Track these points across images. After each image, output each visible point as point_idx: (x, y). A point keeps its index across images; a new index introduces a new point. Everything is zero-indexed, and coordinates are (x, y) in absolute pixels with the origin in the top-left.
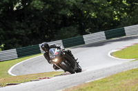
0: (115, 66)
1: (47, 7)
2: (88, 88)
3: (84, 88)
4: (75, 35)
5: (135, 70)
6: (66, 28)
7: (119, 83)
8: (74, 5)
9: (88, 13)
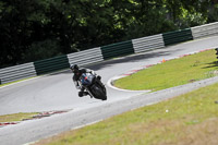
0: (118, 102)
1: (9, 10)
2: (75, 138)
3: (70, 138)
4: (55, 54)
5: (150, 107)
6: (40, 44)
7: (125, 129)
8: (51, 6)
9: (73, 18)
